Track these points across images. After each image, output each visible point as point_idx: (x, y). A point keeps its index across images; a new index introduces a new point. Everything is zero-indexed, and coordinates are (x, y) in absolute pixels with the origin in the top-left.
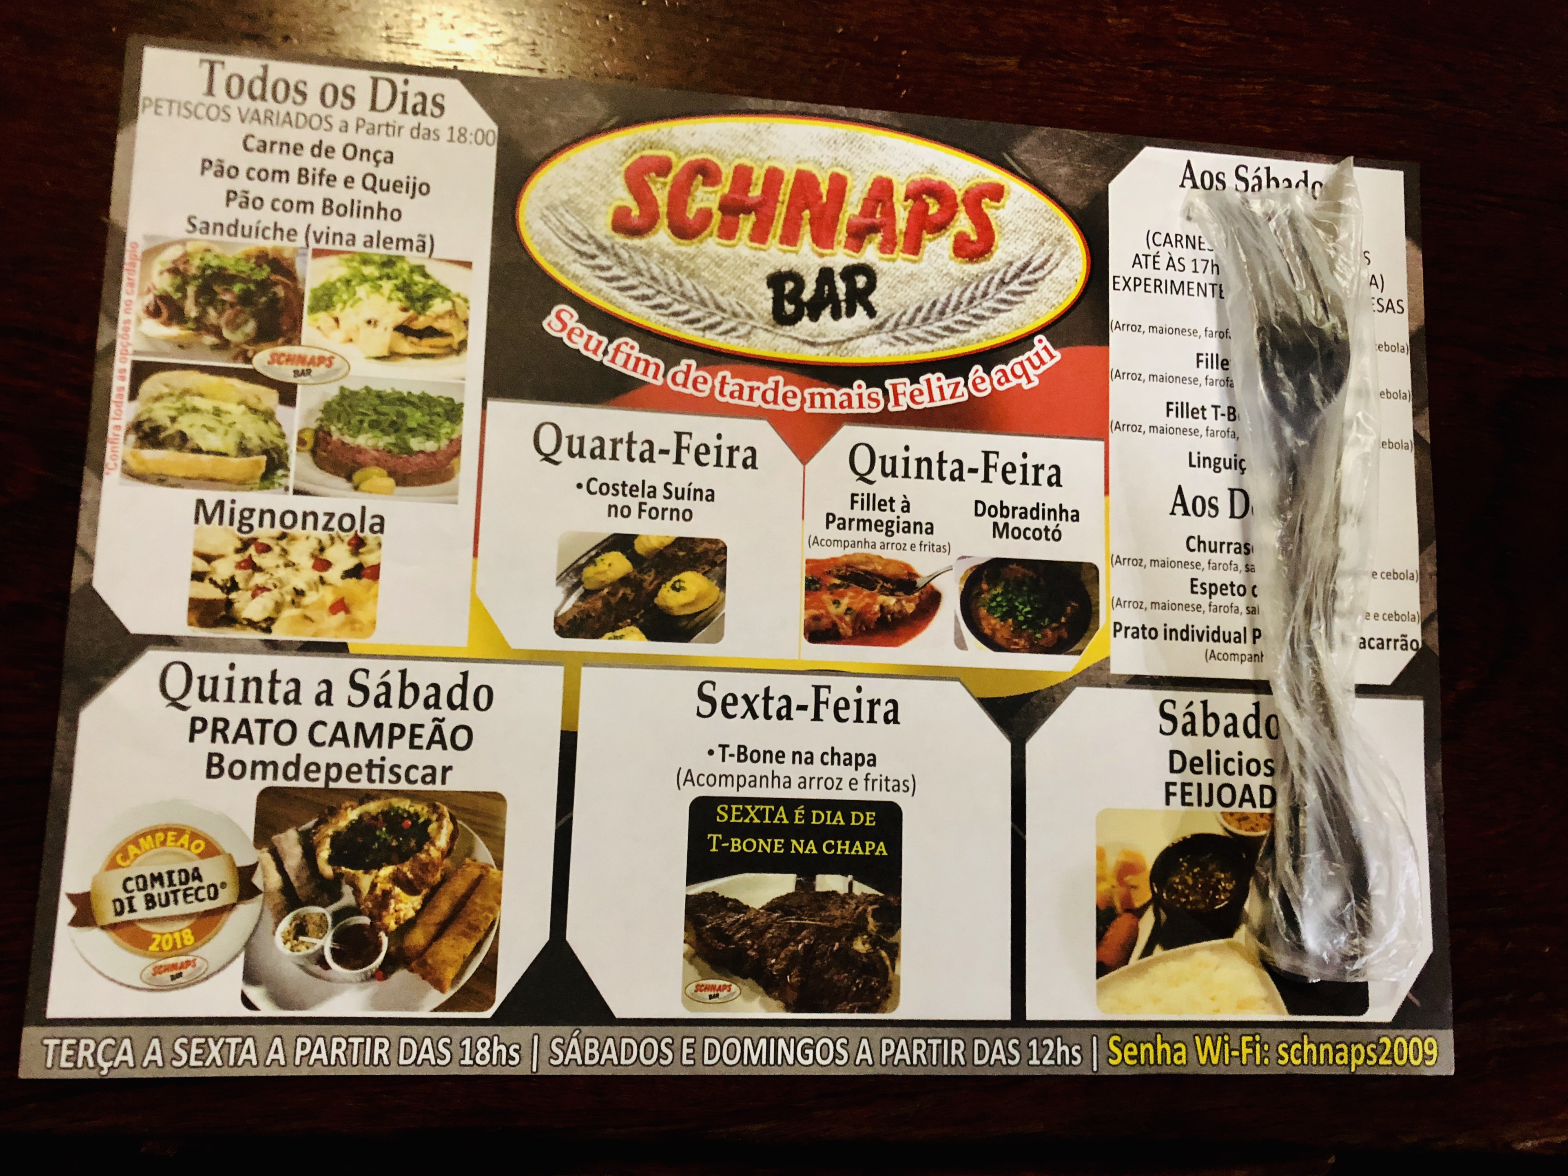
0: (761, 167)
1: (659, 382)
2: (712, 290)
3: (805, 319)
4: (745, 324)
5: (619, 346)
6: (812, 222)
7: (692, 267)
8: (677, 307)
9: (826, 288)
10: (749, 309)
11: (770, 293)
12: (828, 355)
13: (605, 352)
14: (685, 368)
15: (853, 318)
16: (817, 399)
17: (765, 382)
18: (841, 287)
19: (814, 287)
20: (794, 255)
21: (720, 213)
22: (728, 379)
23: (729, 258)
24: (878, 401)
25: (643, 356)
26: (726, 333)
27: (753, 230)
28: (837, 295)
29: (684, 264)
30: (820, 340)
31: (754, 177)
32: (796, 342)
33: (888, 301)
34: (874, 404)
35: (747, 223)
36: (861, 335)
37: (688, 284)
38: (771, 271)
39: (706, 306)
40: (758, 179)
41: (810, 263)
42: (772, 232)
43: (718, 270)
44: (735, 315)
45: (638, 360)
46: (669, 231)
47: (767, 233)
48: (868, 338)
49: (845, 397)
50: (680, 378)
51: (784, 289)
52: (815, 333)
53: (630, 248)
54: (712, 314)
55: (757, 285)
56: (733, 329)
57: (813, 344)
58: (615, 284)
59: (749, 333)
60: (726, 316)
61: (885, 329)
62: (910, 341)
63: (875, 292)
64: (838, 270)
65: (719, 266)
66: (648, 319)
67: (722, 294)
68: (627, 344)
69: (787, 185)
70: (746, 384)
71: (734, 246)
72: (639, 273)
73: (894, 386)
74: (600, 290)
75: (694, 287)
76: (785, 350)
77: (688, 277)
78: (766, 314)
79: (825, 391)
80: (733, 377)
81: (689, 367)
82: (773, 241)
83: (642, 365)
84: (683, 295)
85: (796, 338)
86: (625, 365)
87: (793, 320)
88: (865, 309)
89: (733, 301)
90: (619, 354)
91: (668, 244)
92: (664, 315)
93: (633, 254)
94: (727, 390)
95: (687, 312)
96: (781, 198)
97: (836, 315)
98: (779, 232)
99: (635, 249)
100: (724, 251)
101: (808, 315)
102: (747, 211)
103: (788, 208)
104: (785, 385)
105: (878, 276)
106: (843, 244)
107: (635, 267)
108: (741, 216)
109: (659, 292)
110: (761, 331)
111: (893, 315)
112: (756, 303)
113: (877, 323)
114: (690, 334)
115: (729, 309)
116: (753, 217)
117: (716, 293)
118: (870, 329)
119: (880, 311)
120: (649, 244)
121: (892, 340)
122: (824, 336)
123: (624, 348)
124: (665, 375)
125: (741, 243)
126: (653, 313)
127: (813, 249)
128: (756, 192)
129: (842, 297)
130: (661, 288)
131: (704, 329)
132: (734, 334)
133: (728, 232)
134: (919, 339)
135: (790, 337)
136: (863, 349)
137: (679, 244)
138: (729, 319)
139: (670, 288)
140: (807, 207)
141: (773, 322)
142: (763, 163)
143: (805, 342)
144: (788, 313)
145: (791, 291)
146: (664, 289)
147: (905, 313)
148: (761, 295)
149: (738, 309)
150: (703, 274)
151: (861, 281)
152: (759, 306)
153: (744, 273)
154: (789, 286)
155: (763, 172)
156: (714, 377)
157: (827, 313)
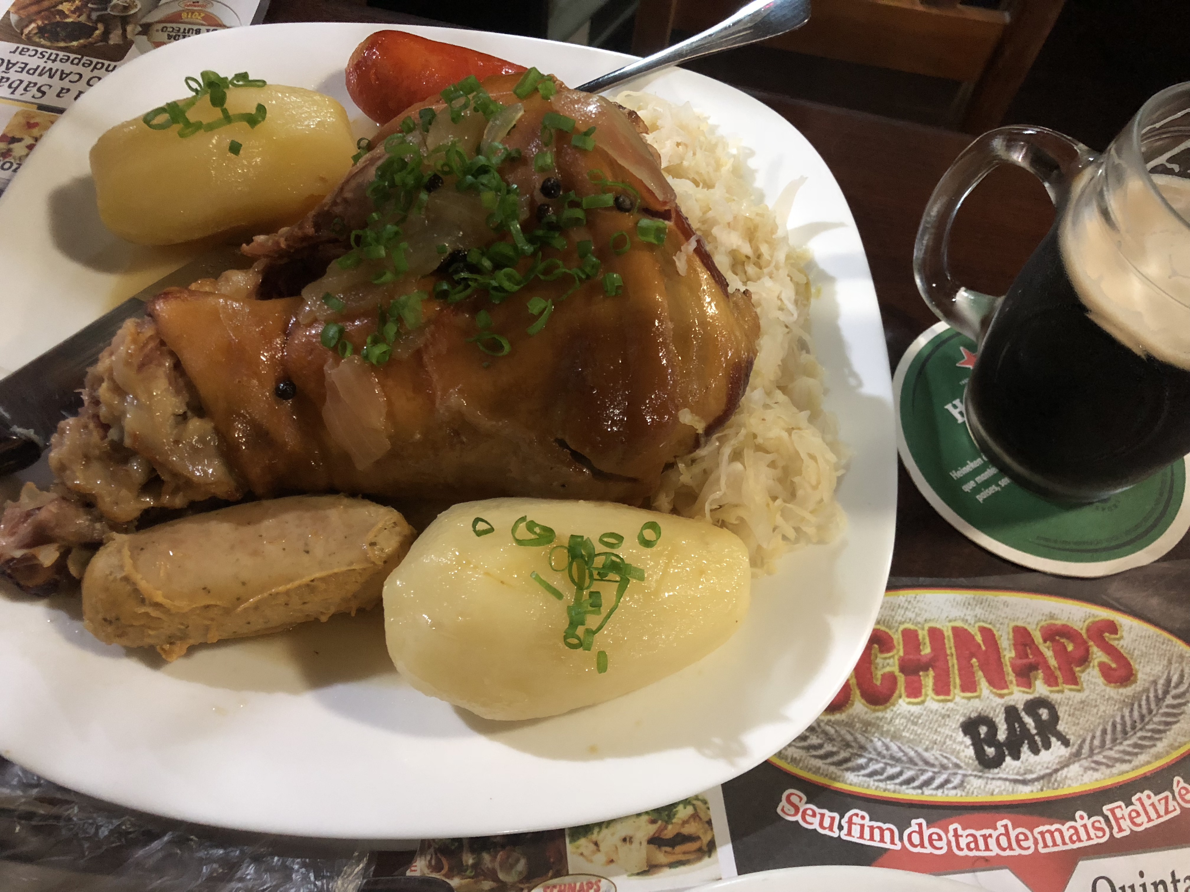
0: (923, 629)
1: (898, 847)
2: (916, 748)
3: (1008, 759)
4: (955, 774)
5: (850, 818)
6: (982, 667)
7: (892, 729)
8: (890, 771)
9: (1017, 725)
10: (955, 760)
11: (968, 741)
12: (1042, 790)
13: (841, 828)
14: (916, 828)
15: (1051, 750)
16: (1048, 836)
17: (996, 829)
18: (1029, 721)
19: (1005, 726)
20: (977, 700)
21: (903, 676)
22: (960, 832)
23: (922, 714)
24: (1101, 829)
25: (875, 824)
26: (941, 786)
27: (935, 684)
28: (1029, 730)
29: (885, 729)
30: (1029, 777)
31: (920, 637)
32: (1007, 783)
33: (1074, 728)
34: (1100, 834)
35: (928, 680)
36: (1065, 764)
37: (894, 747)
38: (962, 719)
39: (916, 764)
40: (924, 639)
41: (994, 705)
42: (952, 683)
43: (916, 728)
44: (944, 767)
45: (872, 828)
46: (863, 701)
47: (948, 685)
48: (1071, 767)
49: (1072, 831)
50: (916, 839)
51: (980, 734)
52: (1022, 771)
53: (833, 723)
54: (923, 771)
55: (954, 735)
56: (947, 781)
57: (1024, 782)
58: (829, 760)
59: (963, 782)
60: (936, 770)
61: (1083, 756)
62: (1110, 764)
63: (1060, 722)
64: (1020, 706)
65: (915, 723)
66: (868, 787)
67: (926, 750)
68: (857, 815)
69: (949, 640)
70: (978, 833)
71: (923, 702)
72: (848, 745)
73: (1112, 811)
74: (819, 768)
75: (900, 748)
76: (1000, 793)
77: (891, 741)
78: (971, 761)
79: (1053, 828)
80: (964, 829)
81: (920, 825)
82: (956, 692)
83: (877, 832)
84: (892, 757)
85: (1006, 779)
86: (862, 837)
87: (997, 762)
88: (1058, 740)
89: (938, 754)
90: (853, 826)
91: (866, 713)
92: (880, 781)
93: (838, 728)
94: (963, 842)
95: (901, 773)
96: (948, 652)
97: (1035, 751)
98: (958, 681)
99: (838, 723)
100: (916, 709)
101: (1010, 754)
102: (926, 669)
103: (957, 659)
104: (1014, 829)
105: (1057, 707)
106: (1014, 682)
107: (843, 740)
108: (921, 673)
109: (871, 760)
110: (972, 778)
111: (1084, 741)
112: (958, 753)
113: (1074, 750)
114: (910, 794)
115: (936, 763)
116: (931, 673)
117: (920, 750)
118: (1070, 758)
119: (1072, 738)
120: (849, 716)
121: (1093, 765)
122: (1031, 772)
123: (855, 819)
124: (901, 839)
125: (928, 698)
126: (871, 781)
127: (991, 691)
128: (927, 650)
129: (1034, 731)
130: (871, 756)
131: (920, 787)
132: (950, 786)
133: (914, 691)
134: (1117, 760)
135: (1000, 779)
136: (1070, 779)
137: (875, 711)
138: (939, 772)
139: (879, 754)
140: (972, 655)
141: (980, 767)
142: (923, 625)
143: (1016, 781)
144: (991, 756)
145: (987, 734)
146: (873, 756)
147: (1093, 737)
148: (961, 743)
149: (945, 761)
150: (904, 734)
151: (1044, 713)
152: (962, 755)
153: (939, 726)
154: (983, 730)
155: (926, 632)
156: (946, 832)
157: (1025, 749)
